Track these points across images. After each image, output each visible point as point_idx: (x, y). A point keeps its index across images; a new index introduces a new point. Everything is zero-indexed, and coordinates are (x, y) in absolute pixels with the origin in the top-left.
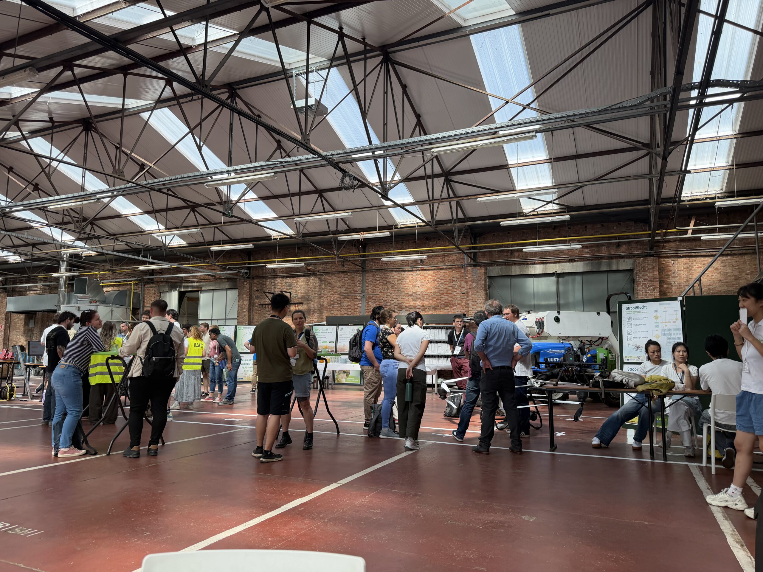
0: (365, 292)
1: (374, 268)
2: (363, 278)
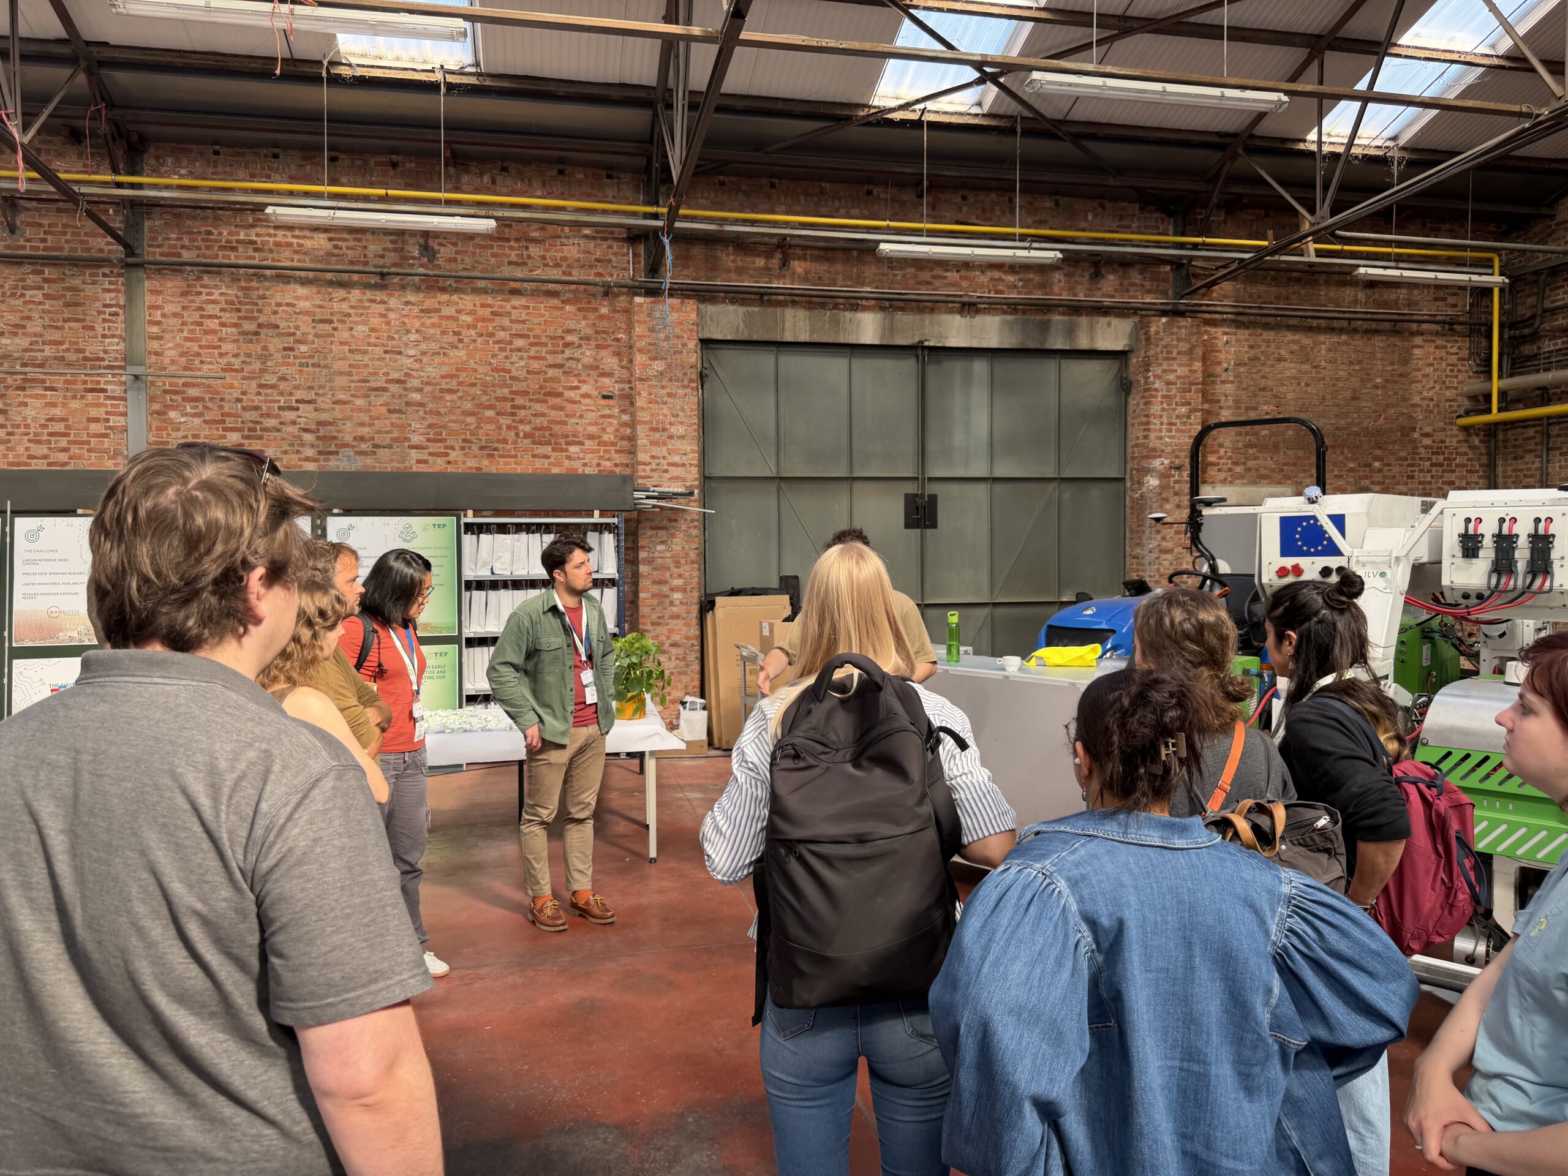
0: (141, 364)
1: (187, 256)
2: (130, 300)
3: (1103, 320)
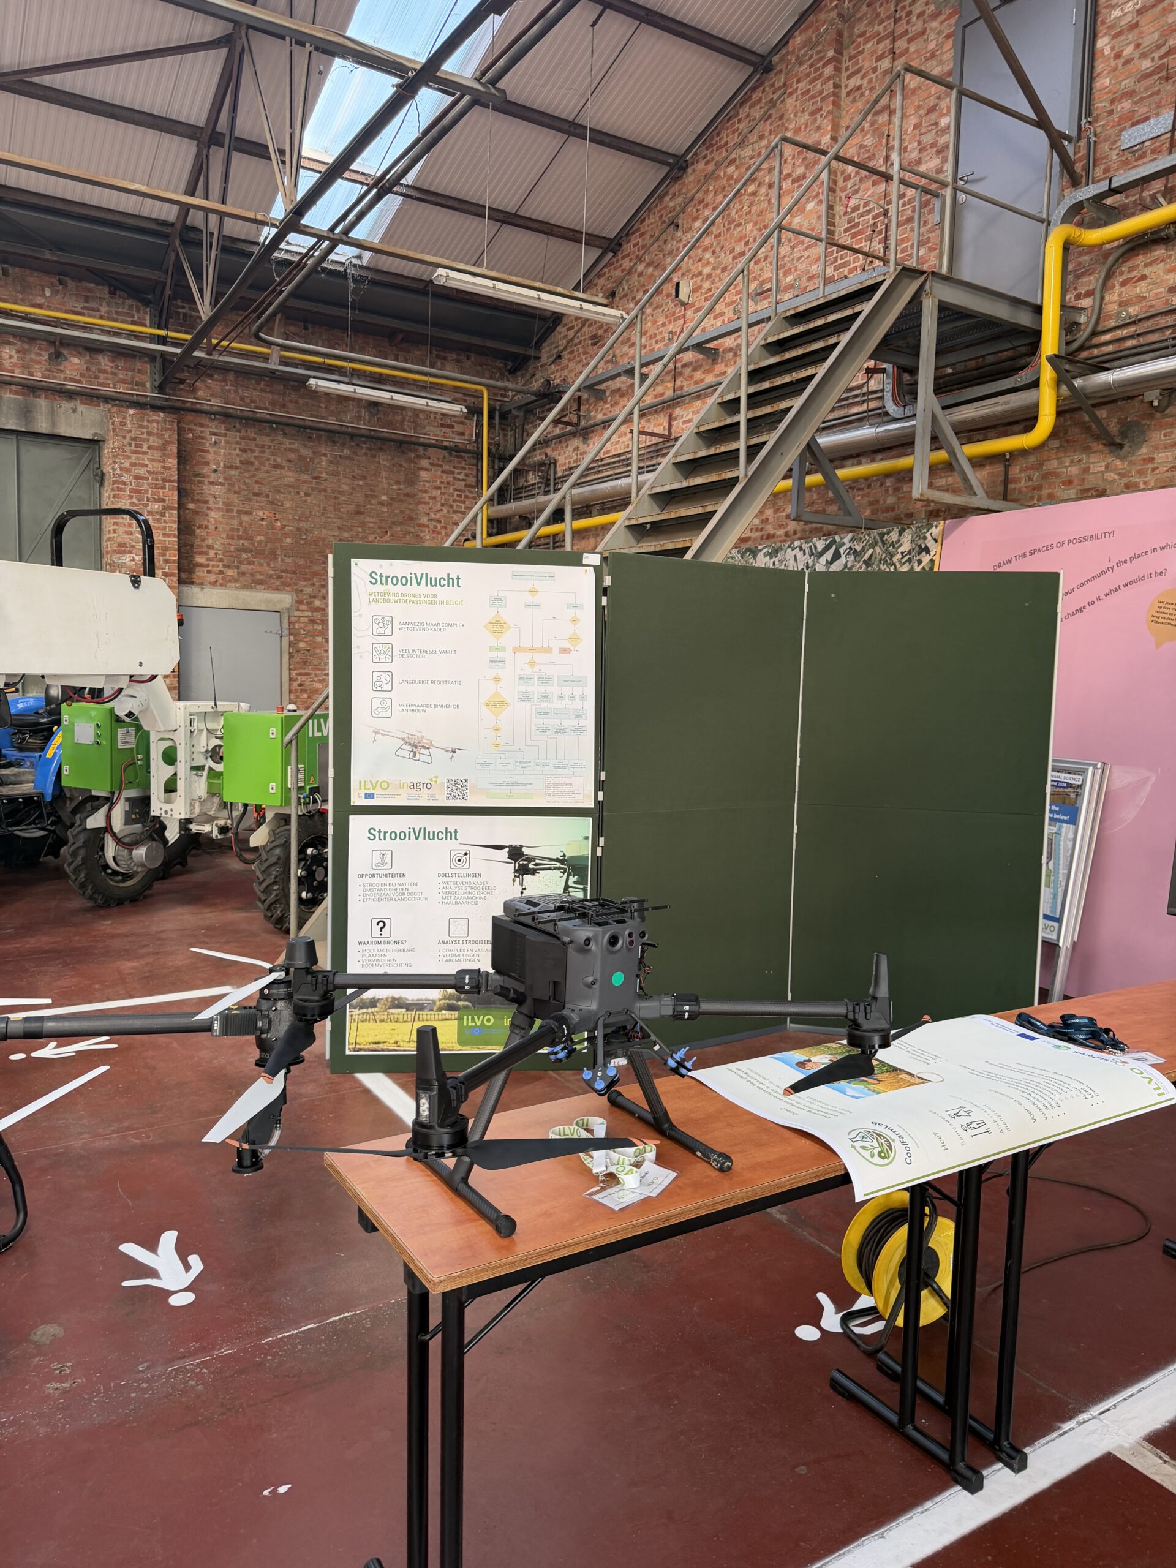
3: (66, 405)
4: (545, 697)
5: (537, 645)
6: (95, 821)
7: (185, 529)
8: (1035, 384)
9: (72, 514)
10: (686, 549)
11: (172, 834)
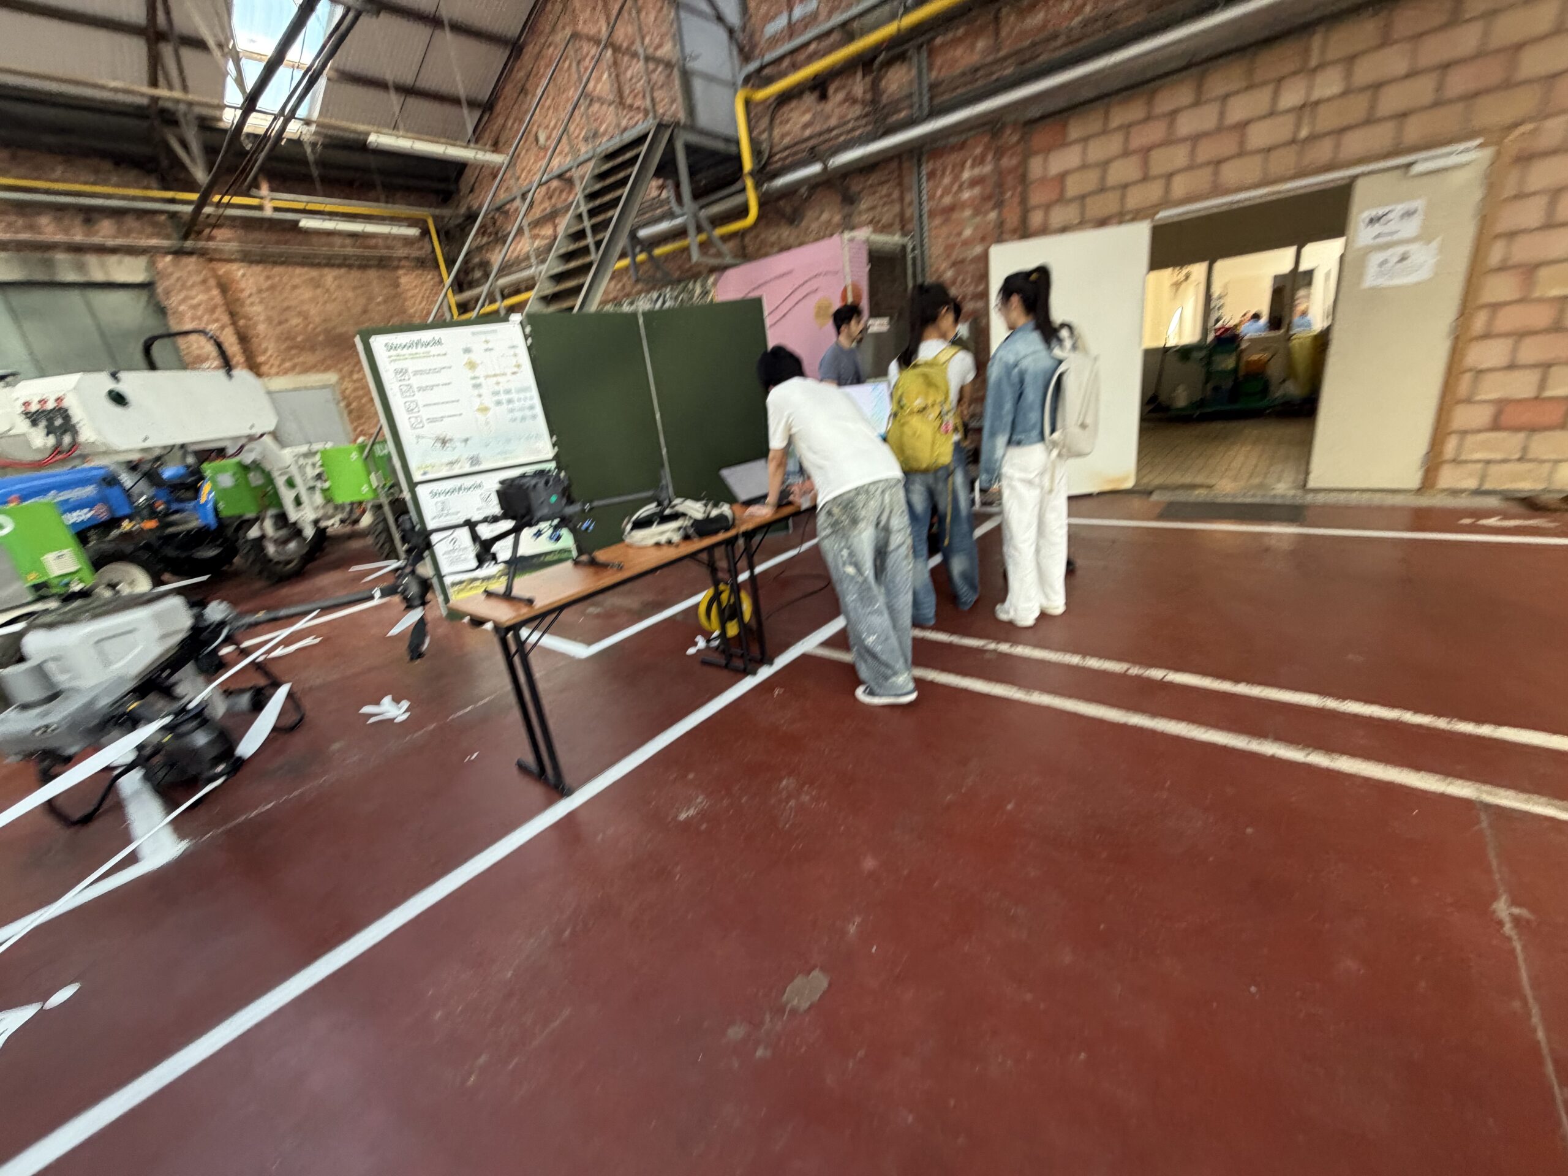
3: (113, 259)
4: (510, 401)
5: (498, 372)
6: (254, 533)
7: (243, 339)
8: (743, 190)
9: (153, 339)
10: (572, 308)
11: (309, 532)
